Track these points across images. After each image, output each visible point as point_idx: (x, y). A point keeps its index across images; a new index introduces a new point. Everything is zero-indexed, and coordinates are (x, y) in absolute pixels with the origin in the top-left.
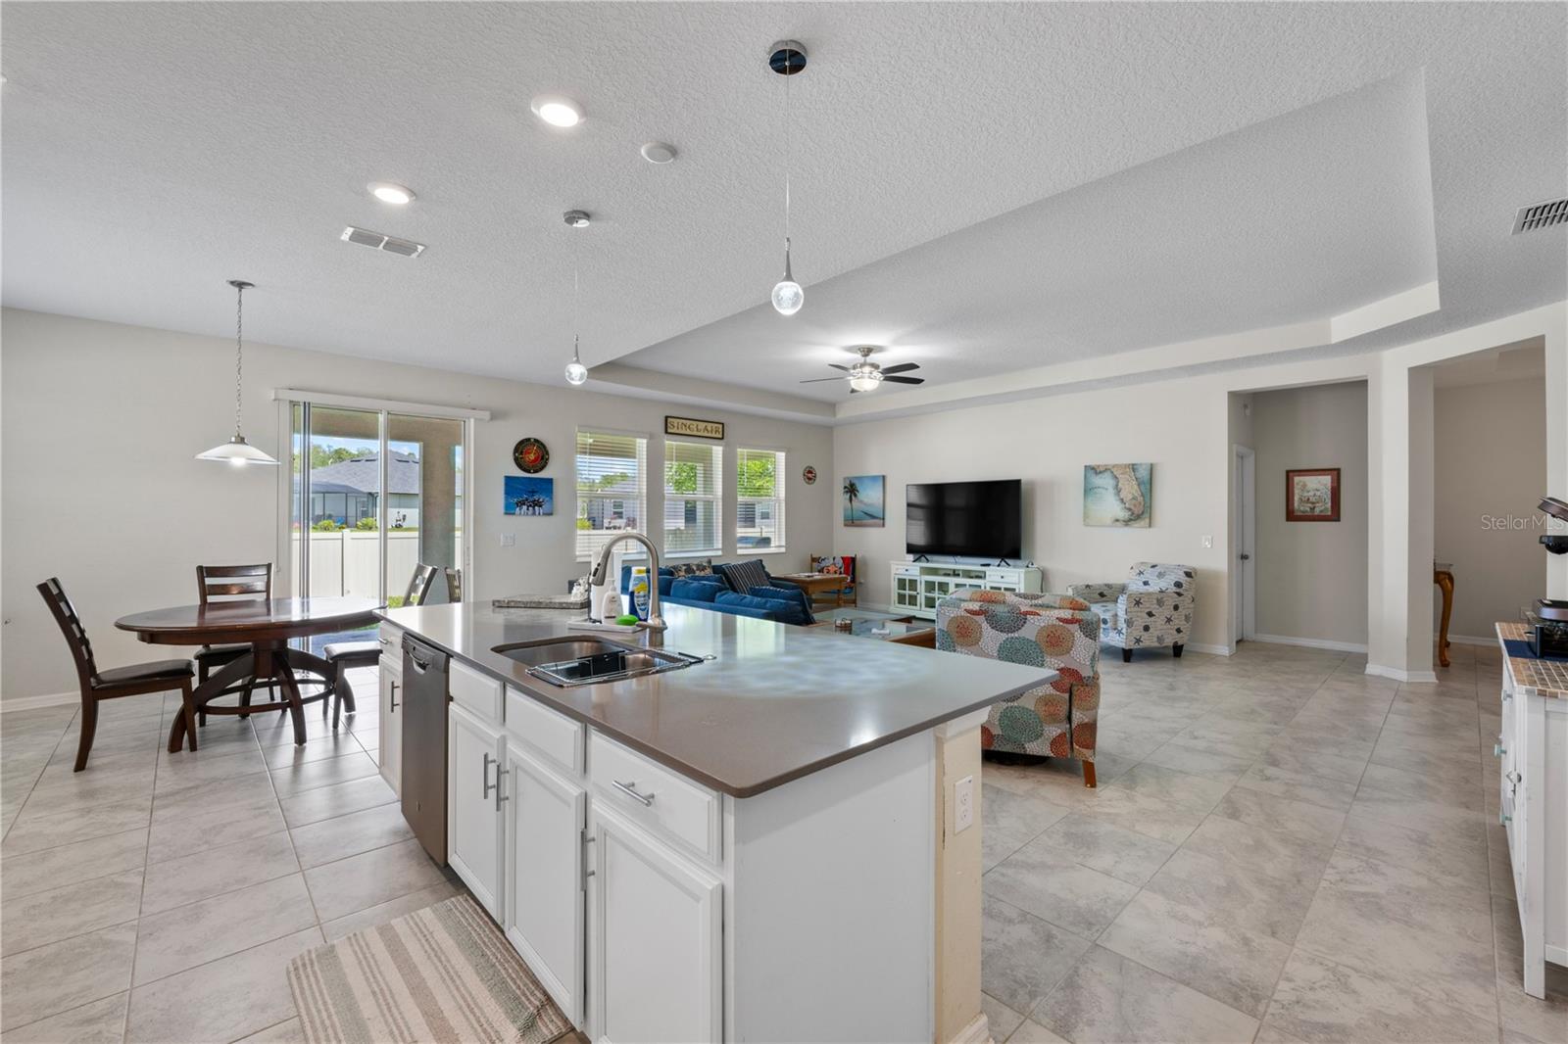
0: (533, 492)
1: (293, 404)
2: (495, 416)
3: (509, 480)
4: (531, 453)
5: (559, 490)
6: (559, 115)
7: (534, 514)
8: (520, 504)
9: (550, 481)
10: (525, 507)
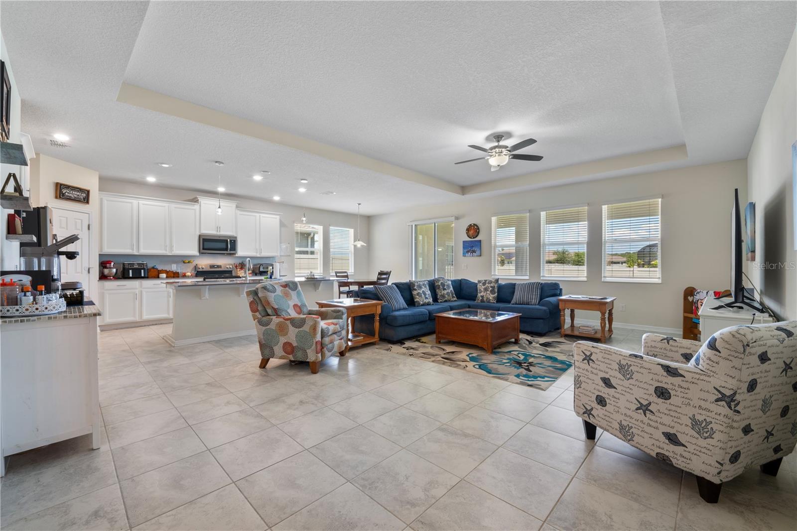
0: (473, 247)
1: (409, 226)
2: (457, 218)
3: (464, 242)
4: (473, 230)
5: (484, 245)
6: (258, 178)
7: (473, 256)
8: (468, 252)
9: (480, 241)
10: (469, 253)
